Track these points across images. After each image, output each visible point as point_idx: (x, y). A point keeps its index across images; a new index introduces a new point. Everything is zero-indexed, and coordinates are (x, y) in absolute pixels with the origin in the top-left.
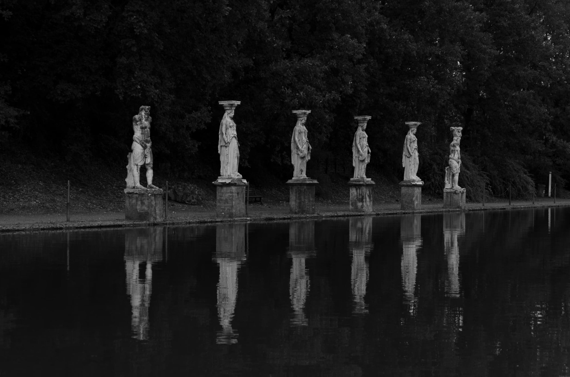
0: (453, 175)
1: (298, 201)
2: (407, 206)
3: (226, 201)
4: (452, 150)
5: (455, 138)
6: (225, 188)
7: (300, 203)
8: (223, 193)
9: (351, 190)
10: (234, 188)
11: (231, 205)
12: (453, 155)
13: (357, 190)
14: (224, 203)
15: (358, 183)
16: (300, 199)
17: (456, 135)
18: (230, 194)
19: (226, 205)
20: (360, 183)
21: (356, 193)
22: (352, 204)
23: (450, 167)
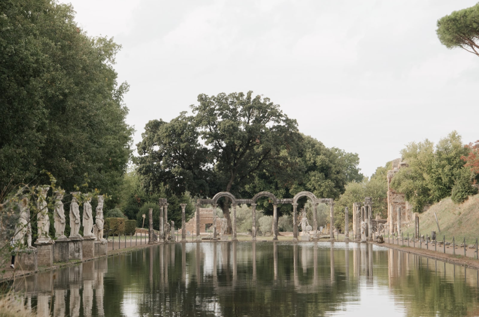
0: (99, 231)
1: (61, 253)
2: (87, 254)
3: (45, 255)
4: (98, 213)
5: (99, 204)
6: (43, 247)
7: (62, 255)
8: (42, 250)
9: (69, 245)
10: (50, 246)
11: (48, 258)
12: (99, 216)
13: (74, 244)
14: (43, 257)
15: (75, 239)
16: (62, 252)
17: (100, 201)
18: (48, 251)
19: (45, 258)
20: (77, 239)
21: (74, 247)
22: (71, 254)
23: (96, 225)
